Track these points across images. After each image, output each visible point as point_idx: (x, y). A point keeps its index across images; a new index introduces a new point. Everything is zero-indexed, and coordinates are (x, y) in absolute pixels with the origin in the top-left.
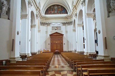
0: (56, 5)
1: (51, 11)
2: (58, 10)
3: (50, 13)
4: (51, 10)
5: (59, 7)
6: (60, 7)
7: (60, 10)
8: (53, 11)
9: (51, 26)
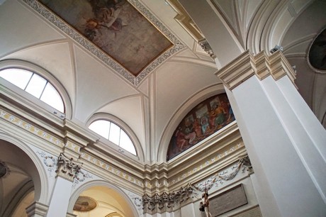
0: (201, 105)
1: (187, 137)
2: (212, 118)
3: (185, 145)
4: (188, 130)
5: (212, 103)
6: (216, 100)
7: (220, 112)
8: (193, 131)
9: (195, 199)
